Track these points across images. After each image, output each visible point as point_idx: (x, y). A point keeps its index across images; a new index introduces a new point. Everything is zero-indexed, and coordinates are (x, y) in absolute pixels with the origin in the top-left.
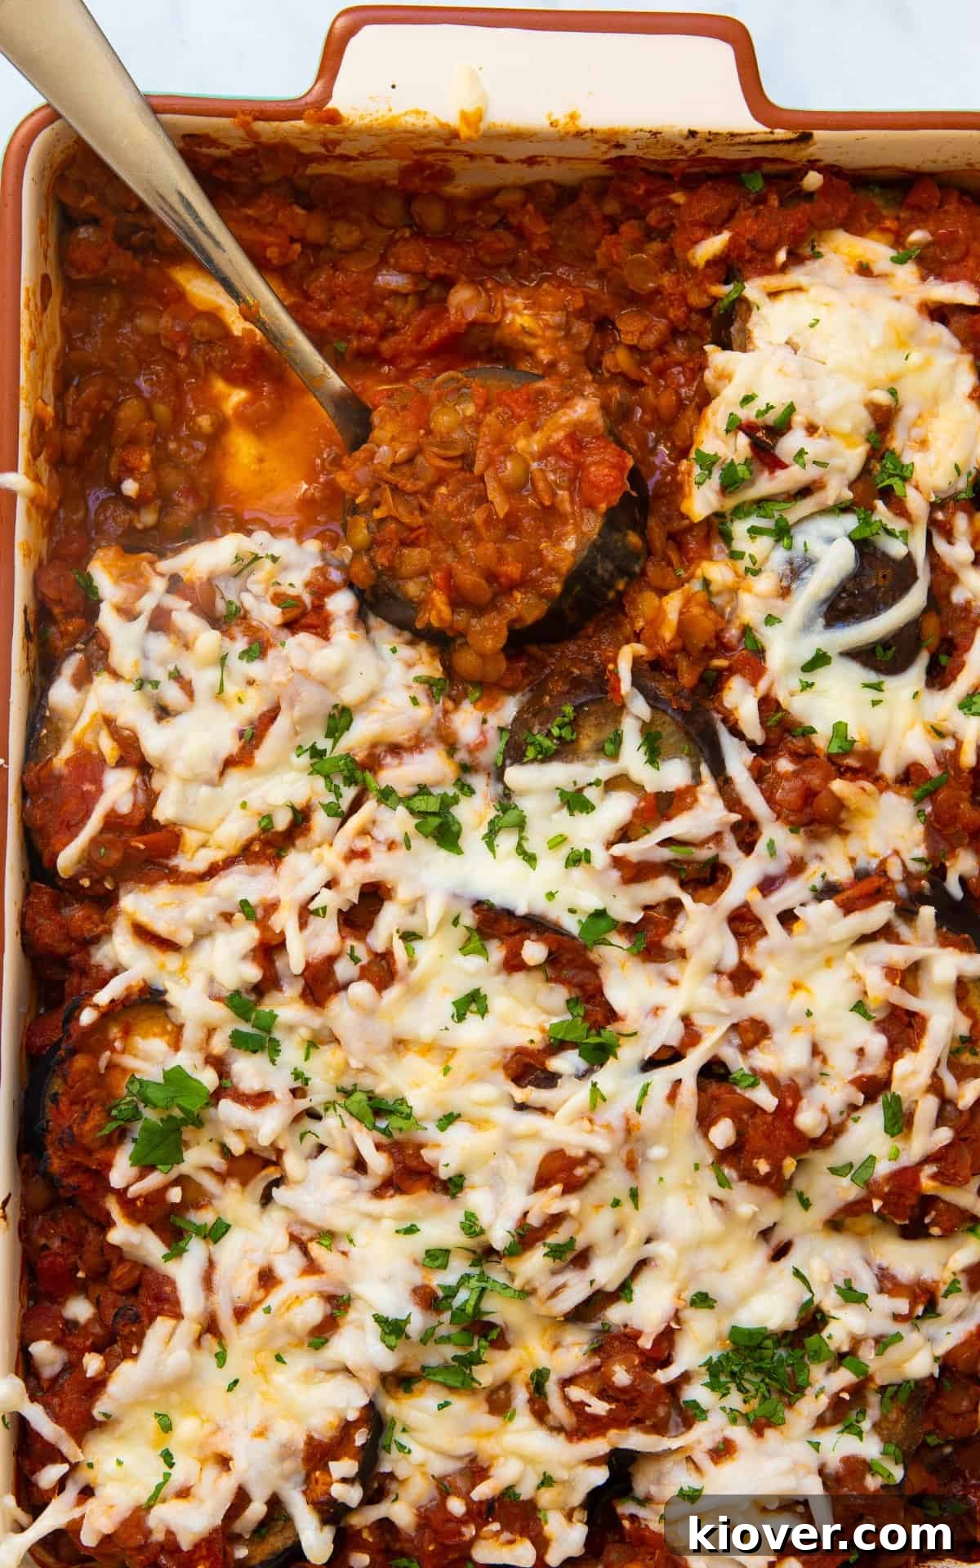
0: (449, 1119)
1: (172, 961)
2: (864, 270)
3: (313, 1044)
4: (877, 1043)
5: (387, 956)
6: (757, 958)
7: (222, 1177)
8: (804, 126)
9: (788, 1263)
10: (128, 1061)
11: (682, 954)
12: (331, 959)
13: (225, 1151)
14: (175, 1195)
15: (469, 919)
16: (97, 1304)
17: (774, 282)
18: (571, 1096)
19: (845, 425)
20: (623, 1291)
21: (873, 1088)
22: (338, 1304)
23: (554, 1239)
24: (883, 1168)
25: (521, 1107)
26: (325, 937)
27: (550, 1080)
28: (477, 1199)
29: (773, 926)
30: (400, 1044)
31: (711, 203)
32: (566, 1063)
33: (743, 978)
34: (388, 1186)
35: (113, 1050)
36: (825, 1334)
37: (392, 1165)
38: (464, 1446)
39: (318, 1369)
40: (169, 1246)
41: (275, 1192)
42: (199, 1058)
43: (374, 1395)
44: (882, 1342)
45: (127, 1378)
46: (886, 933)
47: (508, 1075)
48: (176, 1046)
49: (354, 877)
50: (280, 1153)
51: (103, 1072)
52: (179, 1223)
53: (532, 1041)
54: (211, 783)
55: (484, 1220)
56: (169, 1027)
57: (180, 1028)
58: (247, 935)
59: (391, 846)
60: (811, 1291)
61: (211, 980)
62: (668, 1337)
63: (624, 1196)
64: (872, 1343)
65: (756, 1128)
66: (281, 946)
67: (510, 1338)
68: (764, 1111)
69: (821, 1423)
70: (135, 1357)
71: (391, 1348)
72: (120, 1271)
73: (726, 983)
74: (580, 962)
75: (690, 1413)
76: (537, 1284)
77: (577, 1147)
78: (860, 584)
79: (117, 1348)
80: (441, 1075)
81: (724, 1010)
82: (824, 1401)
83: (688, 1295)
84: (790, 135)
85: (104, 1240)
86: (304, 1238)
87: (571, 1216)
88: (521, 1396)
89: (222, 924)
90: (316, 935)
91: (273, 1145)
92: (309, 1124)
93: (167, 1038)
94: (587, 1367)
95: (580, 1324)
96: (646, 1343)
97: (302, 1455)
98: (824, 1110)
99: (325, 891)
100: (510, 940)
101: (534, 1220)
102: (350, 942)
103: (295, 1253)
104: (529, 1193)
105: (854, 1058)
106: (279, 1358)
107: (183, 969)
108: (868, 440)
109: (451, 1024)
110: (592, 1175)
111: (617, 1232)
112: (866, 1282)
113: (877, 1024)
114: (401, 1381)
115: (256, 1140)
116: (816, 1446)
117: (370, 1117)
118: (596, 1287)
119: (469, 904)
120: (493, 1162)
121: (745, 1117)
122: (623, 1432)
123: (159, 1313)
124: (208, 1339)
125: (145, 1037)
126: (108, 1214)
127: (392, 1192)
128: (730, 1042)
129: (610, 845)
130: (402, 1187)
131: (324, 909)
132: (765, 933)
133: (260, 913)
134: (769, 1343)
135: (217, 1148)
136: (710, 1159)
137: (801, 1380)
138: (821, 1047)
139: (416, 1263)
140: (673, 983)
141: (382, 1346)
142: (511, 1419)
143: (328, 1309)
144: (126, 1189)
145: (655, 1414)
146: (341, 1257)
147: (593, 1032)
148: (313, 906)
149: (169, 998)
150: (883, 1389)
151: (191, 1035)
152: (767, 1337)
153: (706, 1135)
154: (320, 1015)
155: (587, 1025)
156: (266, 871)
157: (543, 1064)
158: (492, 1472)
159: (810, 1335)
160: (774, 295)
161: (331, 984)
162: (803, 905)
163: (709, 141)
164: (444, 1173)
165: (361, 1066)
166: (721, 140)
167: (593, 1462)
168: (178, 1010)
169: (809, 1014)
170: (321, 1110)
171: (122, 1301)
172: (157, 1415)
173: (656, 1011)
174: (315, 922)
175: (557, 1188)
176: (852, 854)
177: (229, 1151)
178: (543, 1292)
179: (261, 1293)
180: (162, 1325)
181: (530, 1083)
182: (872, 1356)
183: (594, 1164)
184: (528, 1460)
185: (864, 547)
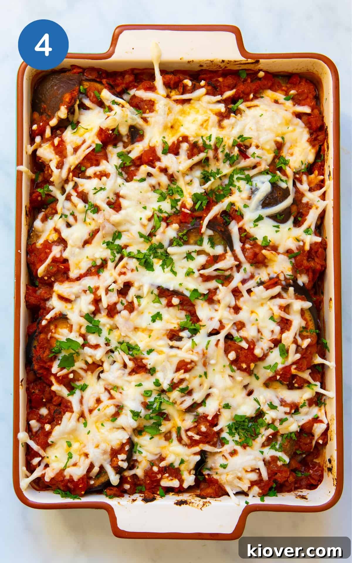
0: (150, 351)
1: (69, 305)
2: (276, 102)
3: (111, 330)
4: (277, 329)
5: (132, 303)
6: (241, 303)
7: (86, 371)
8: (257, 59)
9: (252, 397)
10: (57, 336)
11: (219, 302)
12: (115, 304)
13: (86, 363)
14: (71, 376)
15: (156, 292)
16: (49, 409)
17: (249, 104)
18: (186, 344)
19: (268, 147)
20: (203, 403)
21: (277, 342)
22: (119, 408)
23: (181, 387)
24: (280, 366)
25: (172, 347)
26: (113, 298)
27: (180, 339)
28: (159, 375)
29: (245, 293)
30: (136, 329)
31: (230, 81)
32: (184, 334)
33: (237, 309)
34: (133, 372)
35: (52, 333)
36: (264, 419)
37: (134, 365)
38: (157, 451)
39: (114, 428)
40: (69, 391)
41: (101, 375)
42: (78, 334)
43: (131, 435)
44: (282, 421)
45: (58, 430)
46: (279, 296)
47: (168, 338)
48: (71, 331)
49: (122, 280)
50: (103, 362)
51: (49, 339)
52: (73, 385)
53: (175, 327)
54: (79, 248)
55: (161, 381)
56: (69, 325)
57: (72, 326)
58: (90, 297)
59: (132, 271)
60: (260, 405)
61: (80, 311)
62: (216, 416)
63: (203, 374)
64: (278, 421)
65: (242, 353)
66: (100, 300)
67: (170, 417)
68: (244, 349)
69: (263, 445)
70: (60, 424)
71: (136, 420)
72: (55, 399)
73: (232, 310)
74: (189, 304)
75: (224, 441)
76: (176, 400)
77: (188, 359)
78: (272, 195)
79: (55, 423)
80: (148, 338)
81: (232, 318)
82: (264, 438)
83: (223, 404)
84: (253, 61)
85: (51, 389)
86: (109, 389)
87: (187, 380)
88: (174, 435)
89: (83, 294)
90: (111, 297)
91: (100, 360)
92: (111, 354)
93: (68, 329)
94: (193, 426)
95: (190, 413)
96: (210, 418)
97: (109, 453)
98: (262, 349)
99: (113, 284)
100: (168, 298)
101: (175, 381)
102: (121, 299)
103: (107, 393)
104: (174, 373)
105: (271, 333)
106: (102, 425)
107: (72, 308)
108: (274, 152)
109: (151, 323)
110: (193, 368)
111: (200, 385)
112: (276, 403)
113: (277, 323)
114: (139, 431)
115: (95, 359)
116: (262, 453)
117: (127, 351)
118: (194, 401)
119: (156, 287)
120: (164, 364)
121: (239, 351)
122: (204, 445)
123: (67, 411)
124: (81, 419)
125: (61, 328)
126: (51, 382)
127: (134, 373)
128: (234, 328)
129: (199, 270)
130: (137, 372)
131: (113, 289)
132: (243, 296)
133: (94, 290)
134: (247, 420)
135: (83, 362)
136: (228, 363)
137: (257, 432)
138: (260, 330)
139: (142, 395)
140: (216, 310)
141: (133, 420)
142: (172, 442)
143: (117, 410)
144: (56, 374)
145: (213, 441)
146: (120, 394)
147: (193, 324)
148: (109, 288)
149: (68, 316)
150: (282, 435)
151: (75, 328)
152: (246, 418)
153: (227, 356)
154: (112, 320)
155: (191, 322)
156: (96, 278)
157: (178, 334)
158: (167, 459)
159: (260, 418)
160: (249, 107)
161: (116, 311)
162: (254, 287)
163: (228, 63)
164: (149, 367)
165: (125, 335)
166: (232, 63)
167: (195, 454)
168: (71, 320)
169: (257, 320)
170: (114, 350)
171: (56, 408)
172: (67, 442)
173: (211, 319)
174: (110, 293)
175: (182, 371)
176: (269, 273)
177: (88, 362)
178: (179, 402)
179: (97, 405)
180: (68, 414)
181: (175, 340)
182: (278, 425)
183: (193, 364)
184: (177, 455)
185: (274, 185)
